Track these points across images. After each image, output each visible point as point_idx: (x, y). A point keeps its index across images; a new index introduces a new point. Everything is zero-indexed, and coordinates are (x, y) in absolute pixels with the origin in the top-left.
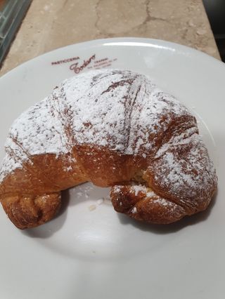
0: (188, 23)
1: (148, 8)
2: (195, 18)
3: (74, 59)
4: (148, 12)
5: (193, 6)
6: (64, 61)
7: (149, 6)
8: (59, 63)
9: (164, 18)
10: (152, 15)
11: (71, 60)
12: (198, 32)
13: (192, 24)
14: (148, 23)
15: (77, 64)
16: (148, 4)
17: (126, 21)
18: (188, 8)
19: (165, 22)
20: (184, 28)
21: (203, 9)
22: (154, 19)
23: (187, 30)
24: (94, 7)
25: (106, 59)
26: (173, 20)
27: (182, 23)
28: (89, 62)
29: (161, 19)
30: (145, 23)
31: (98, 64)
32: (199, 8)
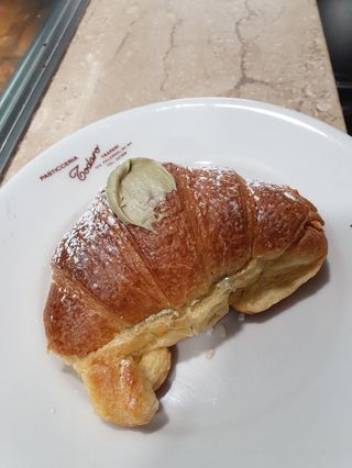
0: (303, 90)
1: (243, 62)
2: (315, 82)
3: (70, 161)
4: (243, 69)
5: (313, 63)
6: (57, 170)
7: (245, 59)
8: (50, 174)
9: (267, 81)
10: (249, 75)
11: (66, 164)
12: (319, 107)
13: (309, 93)
14: (241, 87)
15: (77, 167)
16: (243, 56)
17: (208, 83)
18: (306, 66)
19: (267, 87)
20: (298, 99)
21: (329, 68)
22: (252, 81)
23: (301, 103)
24: (161, 57)
25: (116, 147)
26: (281, 84)
27: (294, 90)
28: (94, 158)
29: (262, 82)
30: (237, 87)
31: (108, 157)
32: (323, 65)
